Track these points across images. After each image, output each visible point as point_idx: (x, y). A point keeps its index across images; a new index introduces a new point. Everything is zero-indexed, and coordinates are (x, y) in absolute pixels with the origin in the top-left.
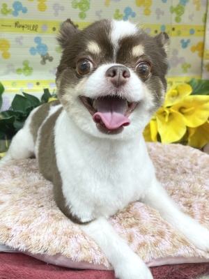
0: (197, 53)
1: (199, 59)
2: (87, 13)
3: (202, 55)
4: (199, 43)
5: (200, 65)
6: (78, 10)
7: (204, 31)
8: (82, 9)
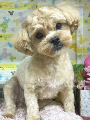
0: (73, 49)
1: (74, 52)
2: (6, 29)
3: (76, 50)
4: (73, 44)
5: (75, 56)
6: (1, 28)
7: (76, 37)
8: (3, 27)
